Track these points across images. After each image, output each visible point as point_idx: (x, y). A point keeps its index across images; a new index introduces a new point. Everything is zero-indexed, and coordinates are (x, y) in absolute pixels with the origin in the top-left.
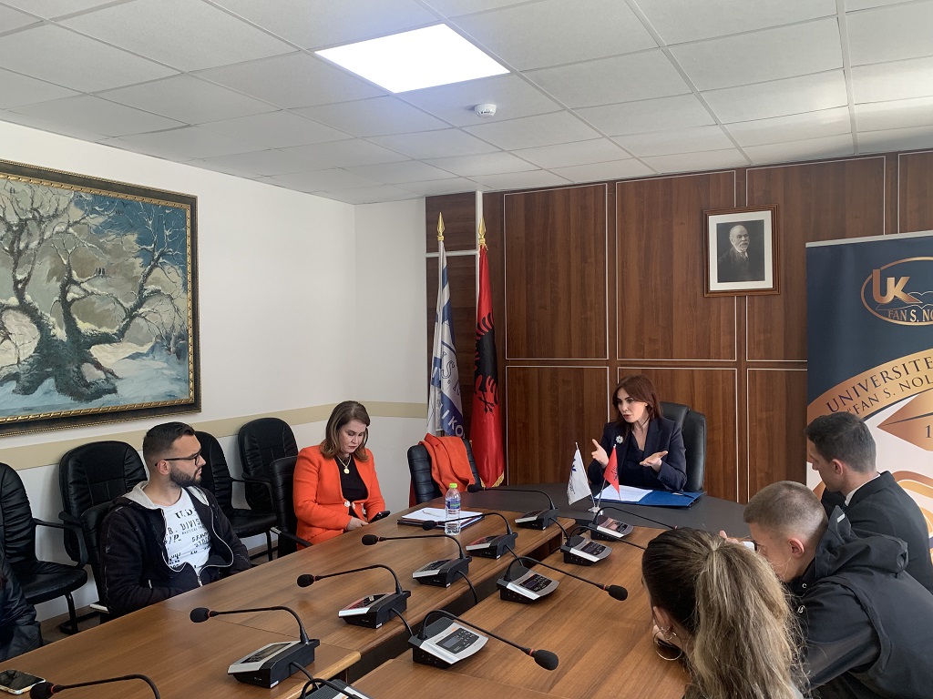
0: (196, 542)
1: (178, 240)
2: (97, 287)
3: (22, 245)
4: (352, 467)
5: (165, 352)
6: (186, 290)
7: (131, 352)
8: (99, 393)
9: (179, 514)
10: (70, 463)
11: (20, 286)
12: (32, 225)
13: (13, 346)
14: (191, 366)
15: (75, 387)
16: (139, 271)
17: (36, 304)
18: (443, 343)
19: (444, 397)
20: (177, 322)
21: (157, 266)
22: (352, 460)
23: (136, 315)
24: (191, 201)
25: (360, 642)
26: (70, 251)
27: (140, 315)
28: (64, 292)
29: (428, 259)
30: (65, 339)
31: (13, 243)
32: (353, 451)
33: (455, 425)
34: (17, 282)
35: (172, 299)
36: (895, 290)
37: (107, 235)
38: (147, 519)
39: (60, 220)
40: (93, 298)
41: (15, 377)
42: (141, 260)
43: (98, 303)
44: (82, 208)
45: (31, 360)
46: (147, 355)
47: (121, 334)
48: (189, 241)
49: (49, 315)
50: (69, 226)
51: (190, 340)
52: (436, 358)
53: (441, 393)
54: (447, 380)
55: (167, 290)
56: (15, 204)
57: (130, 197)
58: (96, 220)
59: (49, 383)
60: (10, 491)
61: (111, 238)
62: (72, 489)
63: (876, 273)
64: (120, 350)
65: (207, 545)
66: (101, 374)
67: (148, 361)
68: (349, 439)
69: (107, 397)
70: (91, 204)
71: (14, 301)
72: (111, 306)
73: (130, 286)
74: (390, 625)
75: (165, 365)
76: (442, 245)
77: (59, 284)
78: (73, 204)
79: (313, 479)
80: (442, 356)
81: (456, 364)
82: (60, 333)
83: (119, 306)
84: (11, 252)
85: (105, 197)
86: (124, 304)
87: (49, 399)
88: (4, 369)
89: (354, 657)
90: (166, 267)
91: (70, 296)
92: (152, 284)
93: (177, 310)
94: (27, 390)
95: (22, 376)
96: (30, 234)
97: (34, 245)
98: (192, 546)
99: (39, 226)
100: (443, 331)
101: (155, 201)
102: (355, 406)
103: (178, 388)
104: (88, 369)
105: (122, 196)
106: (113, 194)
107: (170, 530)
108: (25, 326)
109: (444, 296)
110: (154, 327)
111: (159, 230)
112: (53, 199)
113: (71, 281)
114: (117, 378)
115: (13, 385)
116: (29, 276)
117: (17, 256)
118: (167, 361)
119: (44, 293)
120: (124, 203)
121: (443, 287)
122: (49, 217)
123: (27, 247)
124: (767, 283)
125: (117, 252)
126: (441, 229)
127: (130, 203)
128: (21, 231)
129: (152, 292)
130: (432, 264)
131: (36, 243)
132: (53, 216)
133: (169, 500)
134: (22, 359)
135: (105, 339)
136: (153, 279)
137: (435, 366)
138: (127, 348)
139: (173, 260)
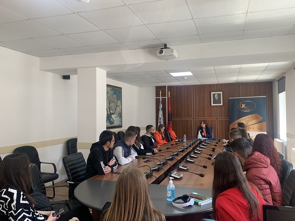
5: (119, 116)
6: (121, 105)
7: (115, 116)
15: (110, 122)
18: (161, 115)
27: (116, 109)
29: (156, 99)
30: (109, 114)
36: (243, 106)
37: (113, 95)
38: (149, 138)
40: (112, 106)
42: (116, 100)
44: (111, 91)
51: (121, 114)
52: (160, 118)
63: (241, 103)
67: (117, 118)
69: (113, 124)
76: (161, 96)
77: (109, 104)
85: (113, 89)
90: (119, 101)
93: (120, 109)
101: (118, 89)
103: (120, 123)
104: (111, 119)
110: (118, 112)
111: (118, 94)
112: (108, 90)
114: (114, 121)
121: (161, 104)
124: (222, 104)
125: (114, 98)
129: (117, 105)
135: (113, 114)
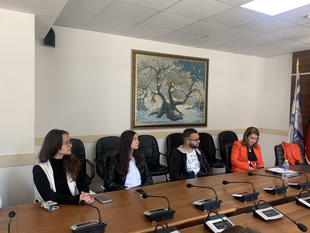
0: (196, 165)
1: (202, 73)
2: (178, 88)
3: (159, 76)
4: (252, 150)
5: (197, 108)
6: (204, 89)
7: (187, 107)
8: (178, 119)
9: (192, 156)
10: (169, 138)
11: (158, 88)
12: (162, 70)
13: (156, 104)
14: (205, 113)
15: (171, 117)
16: (190, 83)
17: (162, 93)
18: (296, 108)
19: (295, 129)
20: (201, 99)
21: (196, 81)
22: (252, 147)
23: (189, 96)
24: (207, 61)
25: (237, 206)
26: (171, 78)
27: (190, 96)
28: (170, 89)
29: (292, 76)
30: (169, 103)
31: (157, 76)
32: (253, 144)
33: (300, 140)
34: (158, 87)
35: (200, 91)
37: (182, 73)
38: (182, 156)
39: (169, 68)
40: (177, 91)
41: (156, 113)
42: (191, 80)
43: (178, 92)
44: (175, 65)
45: (160, 108)
46: (191, 108)
47: (184, 102)
48: (206, 73)
49: (165, 96)
50: (172, 70)
51: (205, 104)
52: (292, 114)
53: (294, 127)
54: (297, 122)
55: (198, 89)
56: (158, 65)
57: (189, 61)
58: (179, 68)
59: (165, 115)
60: (154, 144)
61: (183, 74)
62: (169, 146)
64: (184, 107)
65: (199, 167)
66: (178, 113)
67: (192, 110)
68: (251, 140)
69: (180, 120)
70: (178, 63)
71: (157, 92)
72: (182, 94)
73: (188, 87)
74: (249, 203)
75: (197, 112)
76: (298, 71)
77: (169, 87)
78: (173, 64)
79: (238, 152)
80: (295, 113)
81: (301, 117)
82: (168, 101)
83: (184, 94)
84: (157, 78)
85: (182, 61)
86: (186, 93)
87: (164, 120)
88: (154, 111)
89: (234, 210)
90: (198, 82)
91: (171, 91)
92: (194, 87)
93: (201, 95)
94: (159, 117)
95: (158, 113)
96: (162, 73)
97: (162, 76)
98: (195, 166)
99: (164, 71)
100: (296, 104)
101: (196, 61)
102: (254, 129)
103: (200, 119)
104: (175, 112)
105: (186, 60)
106: (184, 60)
107: (189, 160)
108: (160, 99)
109: (298, 90)
110: (194, 100)
111: (197, 70)
112: (168, 62)
113: (171, 86)
114: (183, 115)
115: (156, 115)
116: (161, 85)
117: (158, 79)
118: (197, 111)
119: (164, 90)
120: (187, 63)
121: (297, 87)
122: (167, 68)
123: (161, 77)
125: (184, 77)
126: (298, 65)
127: (189, 62)
128: (159, 72)
129: (194, 89)
130: (293, 78)
131: (163, 75)
132: (168, 68)
133: (189, 151)
134: (158, 108)
135: (180, 103)
136: (194, 85)
137: (292, 117)
138: (186, 106)
139: (200, 79)
